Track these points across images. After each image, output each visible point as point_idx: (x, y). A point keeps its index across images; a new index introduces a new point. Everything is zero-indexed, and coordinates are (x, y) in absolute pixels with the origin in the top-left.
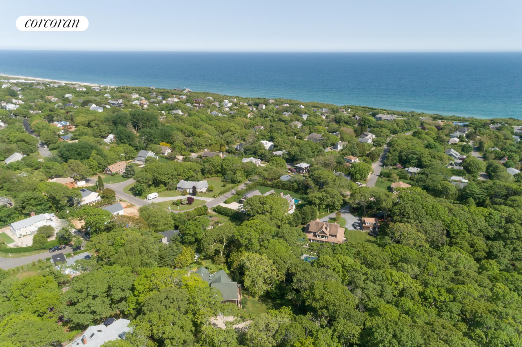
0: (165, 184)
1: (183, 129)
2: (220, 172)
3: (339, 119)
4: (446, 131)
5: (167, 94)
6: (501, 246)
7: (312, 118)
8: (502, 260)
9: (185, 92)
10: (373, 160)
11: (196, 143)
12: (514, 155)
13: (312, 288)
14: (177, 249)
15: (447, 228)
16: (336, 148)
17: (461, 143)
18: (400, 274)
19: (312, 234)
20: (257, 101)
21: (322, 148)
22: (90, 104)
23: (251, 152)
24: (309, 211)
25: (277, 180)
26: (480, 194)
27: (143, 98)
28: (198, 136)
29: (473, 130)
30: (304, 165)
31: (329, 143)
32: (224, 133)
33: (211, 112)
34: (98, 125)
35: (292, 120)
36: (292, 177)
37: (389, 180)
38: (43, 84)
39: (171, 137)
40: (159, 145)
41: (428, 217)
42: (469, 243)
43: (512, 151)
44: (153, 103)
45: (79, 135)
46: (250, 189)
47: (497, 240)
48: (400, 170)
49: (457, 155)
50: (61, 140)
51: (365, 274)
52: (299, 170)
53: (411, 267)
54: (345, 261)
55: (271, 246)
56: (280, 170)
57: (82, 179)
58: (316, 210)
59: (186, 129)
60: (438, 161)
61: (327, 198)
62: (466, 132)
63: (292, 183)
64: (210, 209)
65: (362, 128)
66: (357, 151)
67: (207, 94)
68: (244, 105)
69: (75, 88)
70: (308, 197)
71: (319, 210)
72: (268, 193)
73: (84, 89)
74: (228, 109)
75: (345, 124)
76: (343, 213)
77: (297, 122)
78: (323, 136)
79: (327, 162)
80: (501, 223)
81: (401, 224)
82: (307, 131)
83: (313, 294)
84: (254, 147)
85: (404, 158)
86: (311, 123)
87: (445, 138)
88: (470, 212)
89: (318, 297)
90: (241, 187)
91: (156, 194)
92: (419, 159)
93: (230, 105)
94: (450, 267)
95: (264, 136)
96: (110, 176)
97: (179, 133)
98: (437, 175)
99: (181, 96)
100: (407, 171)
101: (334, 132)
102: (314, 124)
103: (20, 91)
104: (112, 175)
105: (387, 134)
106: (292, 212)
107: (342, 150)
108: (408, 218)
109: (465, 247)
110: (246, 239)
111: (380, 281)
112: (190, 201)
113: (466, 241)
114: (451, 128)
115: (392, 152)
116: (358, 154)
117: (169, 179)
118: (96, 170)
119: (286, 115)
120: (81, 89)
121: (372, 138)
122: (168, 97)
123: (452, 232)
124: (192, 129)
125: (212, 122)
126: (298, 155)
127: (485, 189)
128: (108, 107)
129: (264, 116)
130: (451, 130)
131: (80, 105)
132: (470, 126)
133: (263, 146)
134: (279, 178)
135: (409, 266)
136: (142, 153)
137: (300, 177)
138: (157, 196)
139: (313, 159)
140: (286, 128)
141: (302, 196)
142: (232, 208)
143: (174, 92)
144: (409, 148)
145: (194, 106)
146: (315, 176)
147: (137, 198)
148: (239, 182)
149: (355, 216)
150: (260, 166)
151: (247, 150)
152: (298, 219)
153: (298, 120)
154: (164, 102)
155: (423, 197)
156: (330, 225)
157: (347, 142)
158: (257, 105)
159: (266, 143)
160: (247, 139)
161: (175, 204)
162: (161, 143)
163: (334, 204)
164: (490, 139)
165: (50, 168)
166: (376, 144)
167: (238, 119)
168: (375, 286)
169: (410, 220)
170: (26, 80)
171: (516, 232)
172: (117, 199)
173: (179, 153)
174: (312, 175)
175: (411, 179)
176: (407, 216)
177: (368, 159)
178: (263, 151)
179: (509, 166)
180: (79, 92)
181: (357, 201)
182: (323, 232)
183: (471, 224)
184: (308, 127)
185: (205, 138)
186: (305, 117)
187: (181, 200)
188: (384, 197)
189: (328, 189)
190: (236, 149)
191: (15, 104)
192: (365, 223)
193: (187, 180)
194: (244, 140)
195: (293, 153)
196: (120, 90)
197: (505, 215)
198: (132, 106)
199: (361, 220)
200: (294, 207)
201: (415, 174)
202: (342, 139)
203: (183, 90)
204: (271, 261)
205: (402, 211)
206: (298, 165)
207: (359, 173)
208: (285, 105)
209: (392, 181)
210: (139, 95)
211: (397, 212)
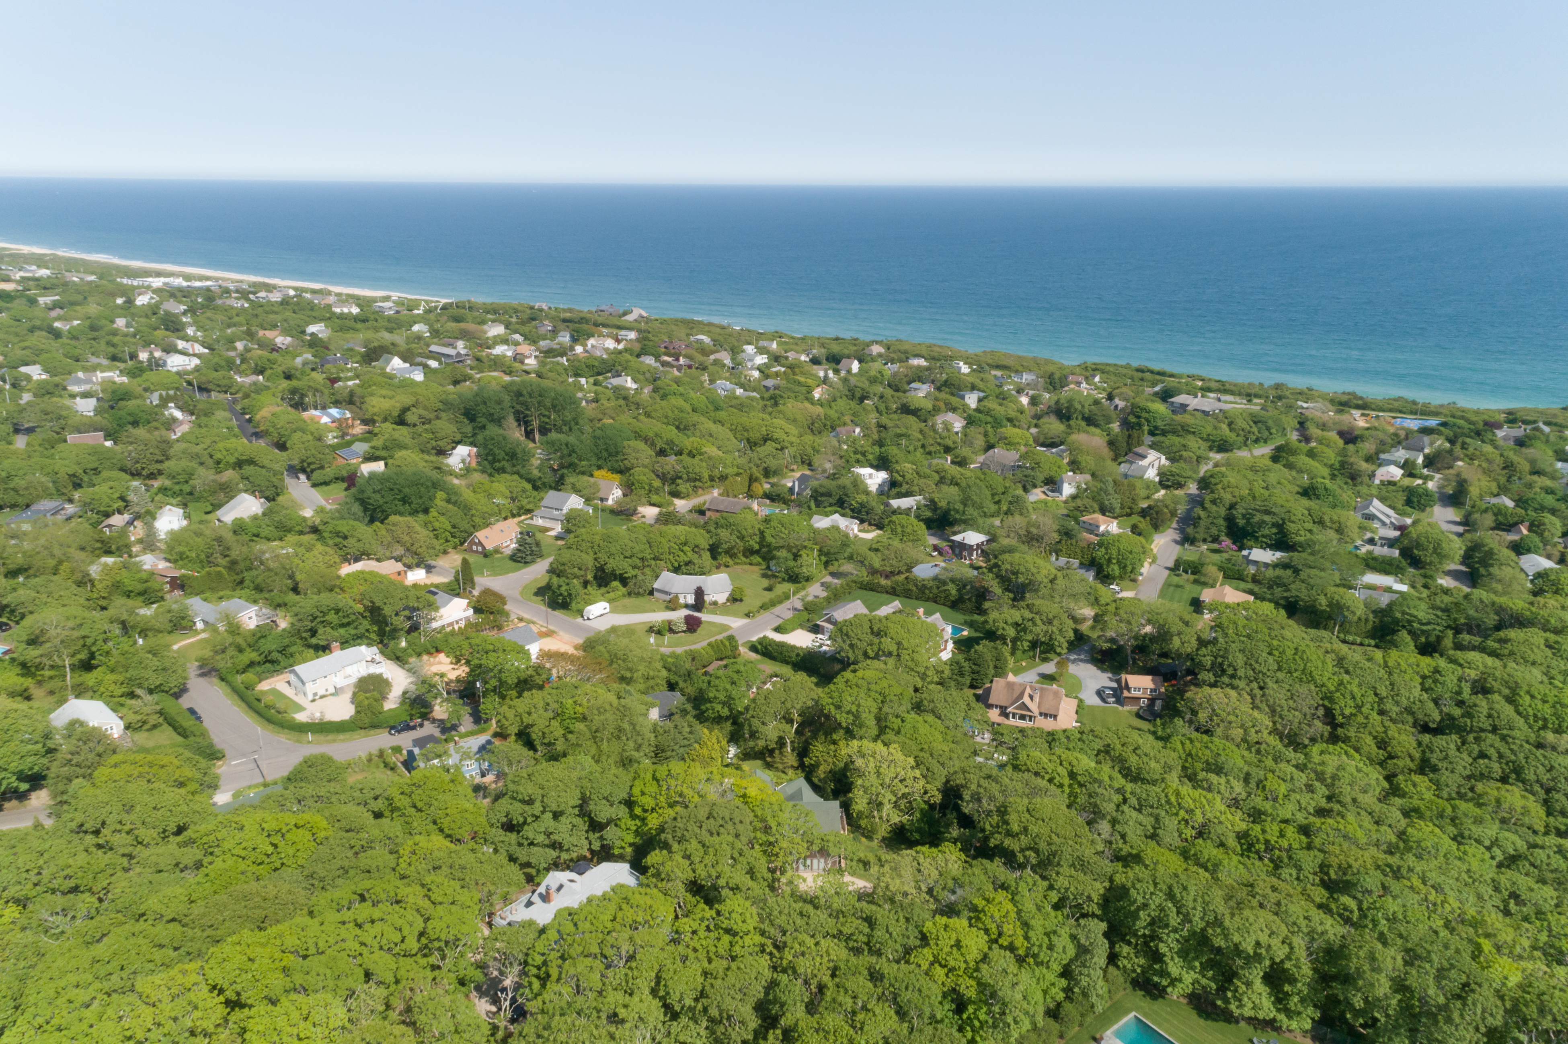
0: (624, 581)
1: (651, 434)
2: (757, 552)
3: (1068, 408)
4: (1368, 447)
5: (585, 327)
6: (1452, 746)
7: (992, 404)
8: (1445, 776)
9: (630, 318)
10: (1156, 526)
11: (688, 473)
12: (1548, 518)
13: (1003, 811)
14: (691, 733)
15: (1326, 703)
16: (1059, 491)
17: (1407, 481)
18: (1196, 793)
19: (996, 711)
20: (836, 348)
21: (1020, 492)
22: (385, 356)
23: (831, 500)
24: (988, 656)
25: (903, 576)
26: (1428, 623)
27: (518, 337)
28: (692, 455)
29: (1447, 445)
30: (973, 538)
31: (1041, 477)
32: (755, 444)
33: (712, 381)
34: (426, 421)
35: (936, 410)
36: (945, 569)
37: (1196, 582)
38: (237, 291)
39: (620, 457)
40: (592, 475)
41: (1280, 675)
42: (1375, 738)
43: (1542, 508)
44: (549, 353)
45: (385, 448)
46: (836, 597)
47: (1443, 734)
48: (1225, 556)
49: (1388, 516)
50: (341, 461)
51: (1120, 791)
52: (960, 549)
53: (1228, 782)
54: (1075, 762)
55: (907, 728)
56: (911, 551)
57: (418, 565)
58: (1007, 655)
59: (657, 435)
60: (1332, 534)
61: (1035, 624)
62: (1427, 451)
63: (944, 583)
64: (744, 645)
65: (1129, 436)
66: (1115, 501)
67: (692, 326)
68: (800, 362)
69: (329, 306)
70: (986, 622)
71: (1013, 653)
72: (885, 611)
73: (355, 310)
74: (756, 374)
75: (1083, 424)
76: (1074, 661)
77: (950, 416)
78: (1023, 457)
79: (1034, 531)
80: (1459, 693)
81: (1214, 691)
82: (980, 442)
83: (1007, 823)
84: (839, 487)
85: (1241, 522)
86: (989, 419)
87: (1364, 466)
88: (1386, 665)
89: (1015, 828)
90: (815, 591)
91: (607, 605)
92: (1280, 527)
93: (761, 360)
94: (1317, 784)
95: (864, 454)
96: (483, 558)
97: (641, 445)
98: (1323, 570)
99: (623, 332)
100: (1246, 557)
101: (1053, 445)
102: (997, 423)
103: (185, 313)
104: (486, 555)
105: (1199, 453)
106: (946, 655)
107: (1074, 497)
108: (1233, 677)
109: (1366, 749)
110: (848, 713)
111: (1152, 807)
112: (692, 624)
113: (1370, 733)
114: (1381, 435)
115: (1208, 505)
116: (1118, 510)
117: (634, 567)
118: (447, 541)
119: (921, 393)
120: (346, 310)
121: (1156, 464)
122: (590, 335)
123: (1337, 713)
124: (671, 432)
125: (722, 415)
126: (957, 511)
127: (1443, 610)
128: (433, 364)
129: (858, 395)
130: (1383, 443)
131: (358, 358)
132: (1440, 433)
133: (862, 482)
134: (909, 569)
135: (1223, 780)
136: (551, 497)
137: (963, 569)
138: (608, 610)
139: (997, 522)
140: (921, 431)
141: (968, 618)
142: (798, 645)
143: (600, 320)
144: (1254, 498)
145: (664, 364)
146: (1003, 567)
147: (558, 613)
148: (808, 579)
149: (1103, 670)
150: (856, 536)
151: (822, 495)
152: (962, 674)
153: (954, 410)
154: (579, 349)
155: (1275, 626)
156: (1042, 689)
157: (1088, 477)
158: (835, 360)
159: (871, 475)
160: (817, 461)
161: (657, 631)
162: (597, 473)
163: (1051, 639)
164: (1487, 472)
165: (345, 538)
166: (1167, 481)
167: (791, 406)
168: (1141, 817)
169: (1236, 682)
171: (1489, 716)
172: (513, 617)
173: (644, 500)
174: (996, 565)
175: (1255, 580)
176: (1230, 671)
177: (1143, 524)
178: (862, 498)
179: (1529, 551)
180: (342, 317)
181: (1110, 634)
182: (1024, 706)
183: (1384, 694)
184: (981, 430)
185: (710, 458)
186: (972, 400)
187: (670, 622)
188: (1176, 626)
189: (1037, 602)
190: (791, 490)
191: (183, 353)
192: (1128, 689)
193: (676, 570)
194: (810, 465)
195: (943, 504)
196: (452, 313)
197: (1473, 674)
198: (497, 363)
199: (1118, 681)
200: (950, 645)
201: (1266, 565)
202: (1075, 466)
203: (625, 314)
204: (911, 760)
205: (1220, 660)
206: (958, 538)
207: (1119, 562)
208: (915, 362)
209: (1204, 584)
210: (507, 327)
211: (1208, 661)
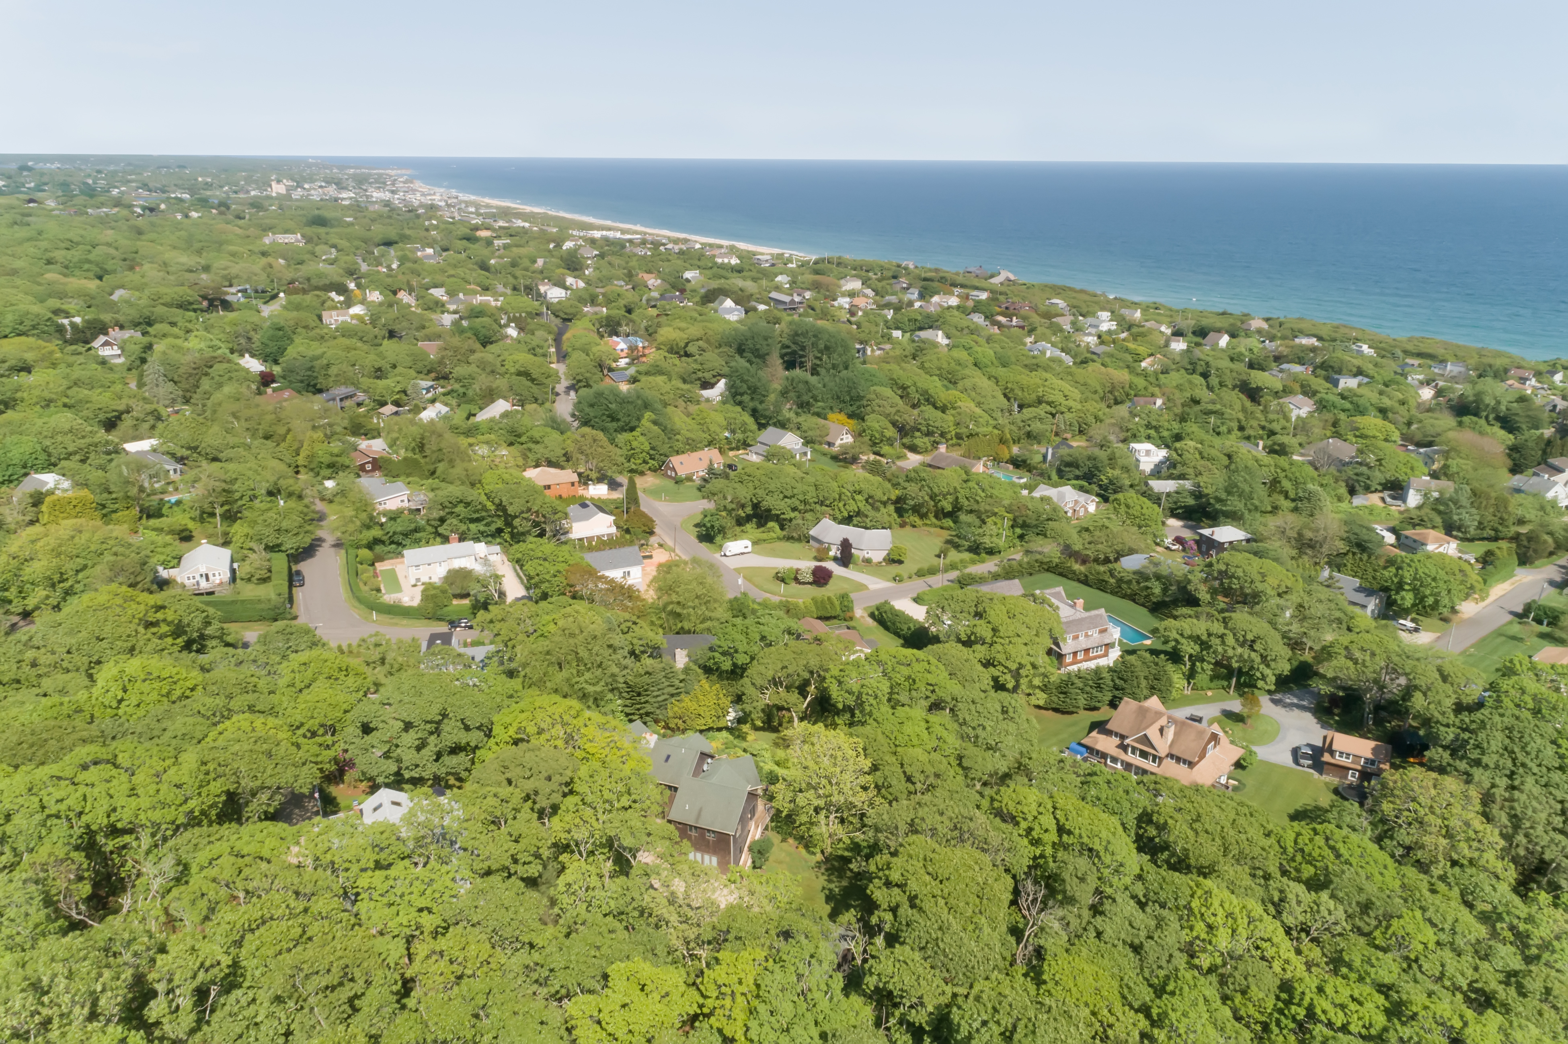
0: (782, 523)
1: (908, 383)
2: (949, 515)
3: (1474, 403)
5: (940, 284)
7: (1370, 391)
9: (994, 280)
10: (1528, 559)
11: (929, 426)
13: (898, 850)
16: (1403, 499)
19: (1113, 740)
20: (1213, 321)
22: (723, 298)
24: (1142, 672)
25: (1107, 566)
27: (867, 291)
28: (942, 408)
30: (1229, 534)
32: (1028, 406)
33: (1033, 343)
34: (702, 353)
35: (1284, 392)
37: (1546, 636)
38: (652, 243)
39: (864, 402)
40: (825, 418)
44: (885, 306)
45: (648, 373)
46: (1004, 574)
50: (607, 382)
52: (1207, 546)
56: (1132, 538)
57: (600, 480)
59: (914, 385)
61: (1225, 644)
64: (864, 608)
65: (1549, 444)
67: (1056, 291)
68: (1155, 331)
69: (714, 256)
73: (734, 261)
74: (1091, 339)
76: (1288, 705)
77: (1300, 400)
78: (1361, 450)
79: (1310, 534)
84: (1089, 458)
90: (989, 566)
91: (750, 544)
93: (1108, 326)
95: (1155, 429)
96: (670, 484)
97: (892, 393)
99: (975, 293)
101: (1428, 444)
102: (1358, 411)
103: (594, 258)
104: (678, 481)
106: (1097, 664)
108: (1476, 763)
112: (821, 577)
117: (794, 509)
120: (726, 261)
122: (937, 293)
124: (933, 384)
125: (1003, 372)
126: (1219, 501)
128: (762, 308)
131: (699, 298)
133: (1131, 458)
134: (1117, 560)
136: (770, 434)
138: (749, 549)
140: (1246, 411)
143: (961, 280)
145: (992, 323)
147: (700, 544)
154: (917, 306)
156: (1182, 725)
157: (1451, 485)
158: (1202, 333)
159: (1148, 453)
160: (1092, 431)
161: (780, 578)
162: (831, 416)
163: (1249, 667)
165: (536, 443)
170: (623, 232)
173: (866, 448)
176: (1474, 755)
177: (1507, 554)
180: (722, 266)
182: (1146, 740)
184: (1330, 417)
185: (962, 414)
186: (1345, 385)
187: (798, 570)
188: (1430, 680)
189: (1243, 616)
190: (1044, 458)
191: (567, 288)
192: (1332, 753)
193: (842, 520)
195: (1207, 491)
196: (818, 268)
198: (827, 312)
200: (1116, 653)
203: (992, 276)
204: (866, 762)
205: (1467, 736)
206: (1208, 532)
208: (1305, 341)
210: (864, 283)
211: (1450, 734)
